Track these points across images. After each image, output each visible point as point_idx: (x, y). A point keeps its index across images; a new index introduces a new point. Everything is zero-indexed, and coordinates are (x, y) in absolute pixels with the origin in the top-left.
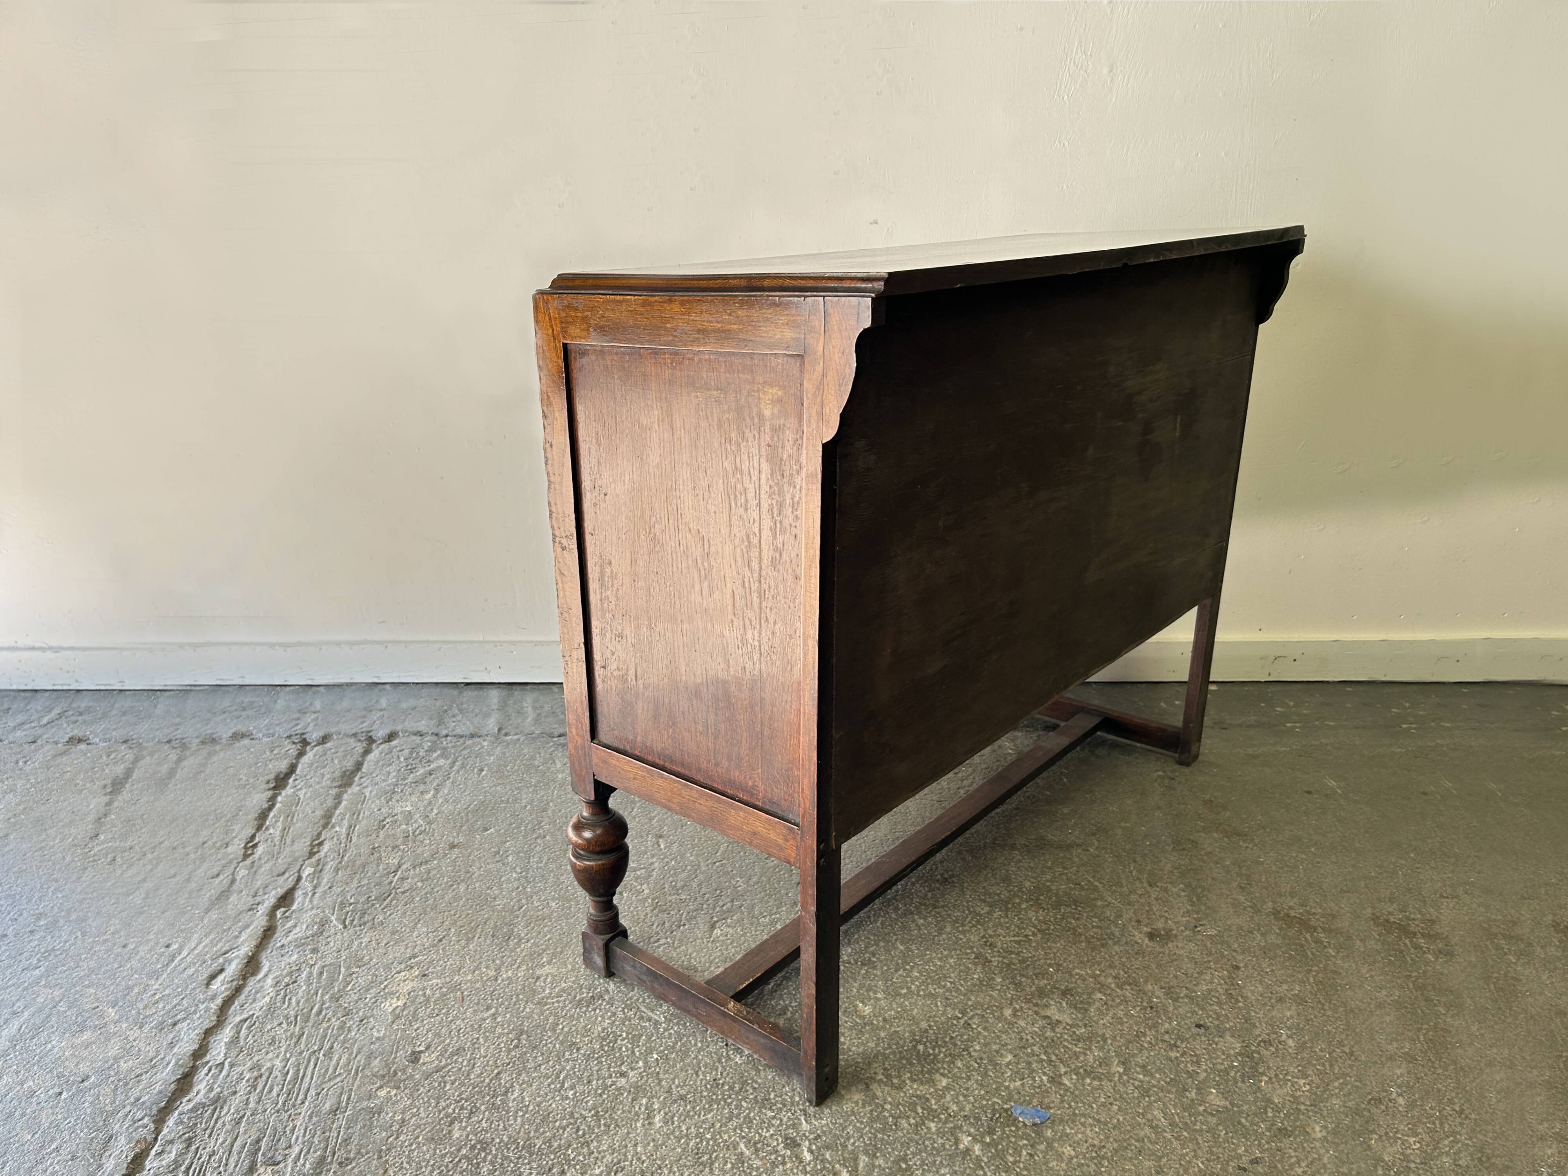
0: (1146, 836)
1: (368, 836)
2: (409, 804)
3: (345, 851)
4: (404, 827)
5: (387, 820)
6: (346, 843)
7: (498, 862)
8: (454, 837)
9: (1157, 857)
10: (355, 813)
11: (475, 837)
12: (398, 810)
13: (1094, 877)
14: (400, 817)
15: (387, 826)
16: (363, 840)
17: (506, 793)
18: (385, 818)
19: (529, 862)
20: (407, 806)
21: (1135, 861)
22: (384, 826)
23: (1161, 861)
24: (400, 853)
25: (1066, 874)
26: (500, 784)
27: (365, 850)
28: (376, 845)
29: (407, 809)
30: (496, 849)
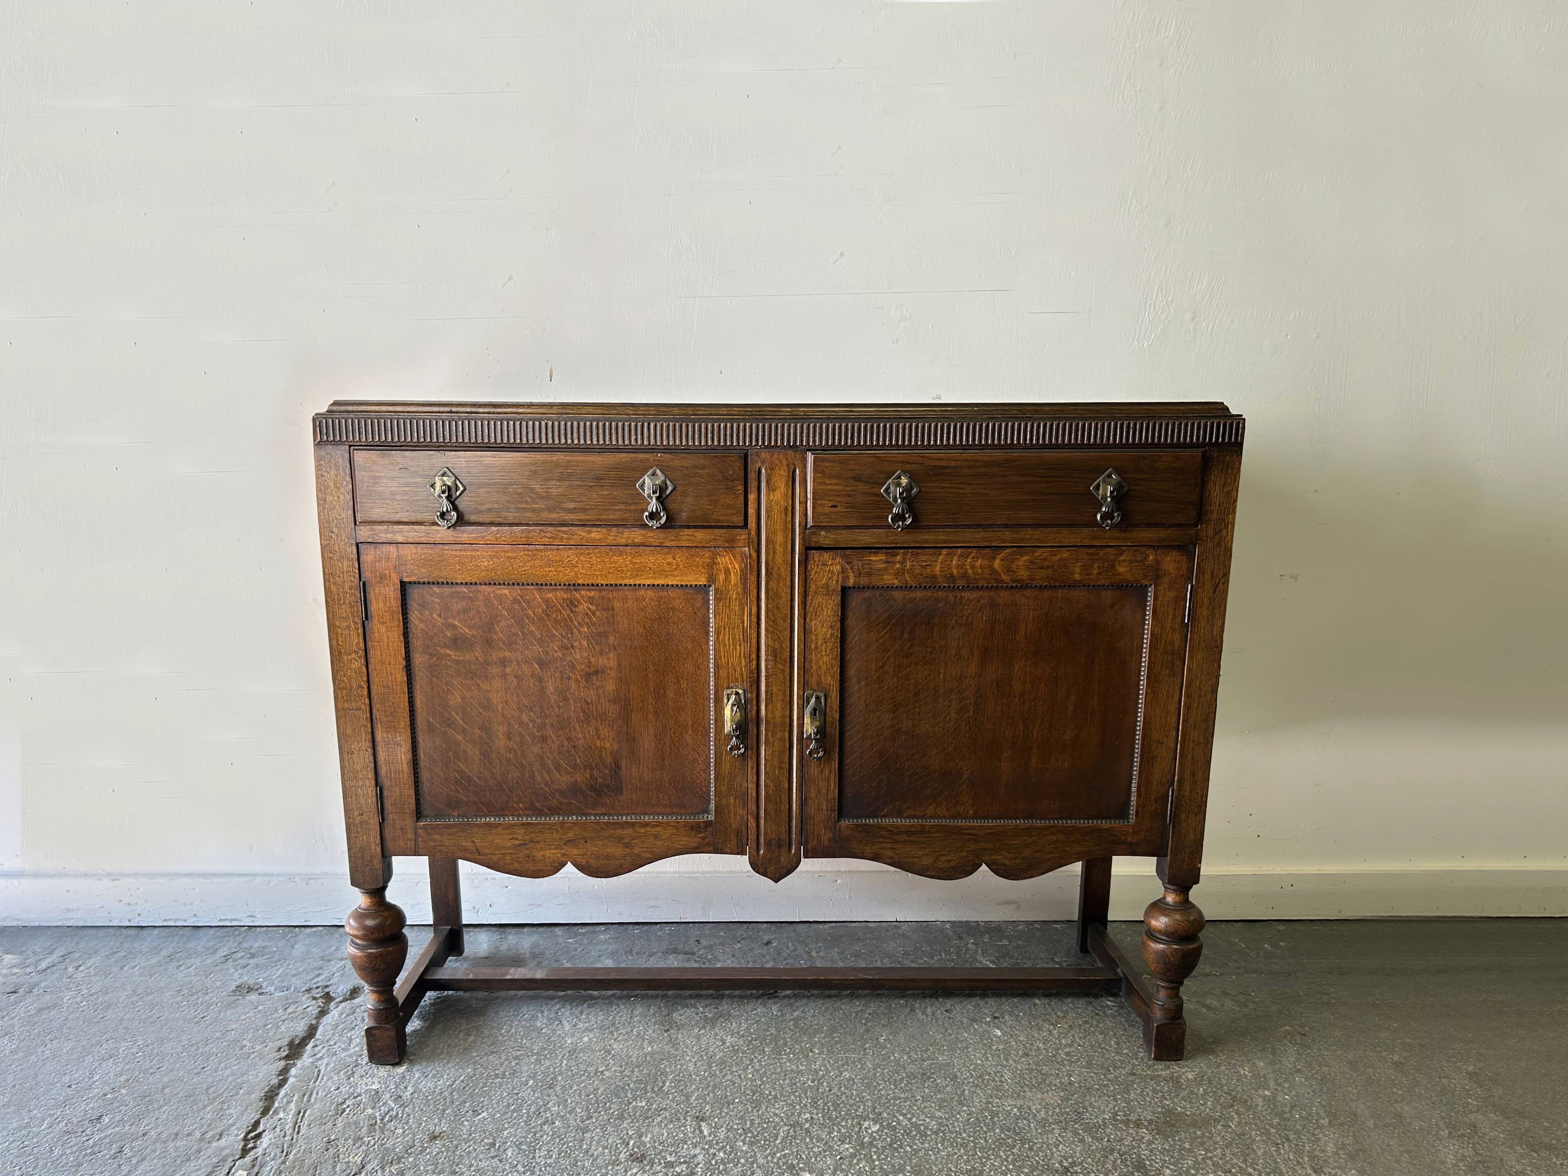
0: (1292, 1107)
1: (321, 1124)
2: (376, 1080)
3: (291, 1145)
4: (370, 1111)
5: (348, 1102)
6: (292, 1134)
7: (493, 1158)
8: (436, 1125)
9: (1314, 1134)
10: (306, 1094)
11: (462, 1124)
12: (362, 1088)
13: (1245, 1161)
14: (364, 1098)
15: (348, 1110)
16: (314, 1131)
17: (502, 1064)
18: (345, 1100)
19: (534, 1157)
20: (373, 1083)
21: (1288, 1140)
22: (344, 1110)
23: (1319, 1139)
24: (364, 1148)
25: (1211, 1158)
26: (493, 1053)
27: (318, 1144)
28: (333, 1138)
29: (374, 1087)
30: (491, 1140)
